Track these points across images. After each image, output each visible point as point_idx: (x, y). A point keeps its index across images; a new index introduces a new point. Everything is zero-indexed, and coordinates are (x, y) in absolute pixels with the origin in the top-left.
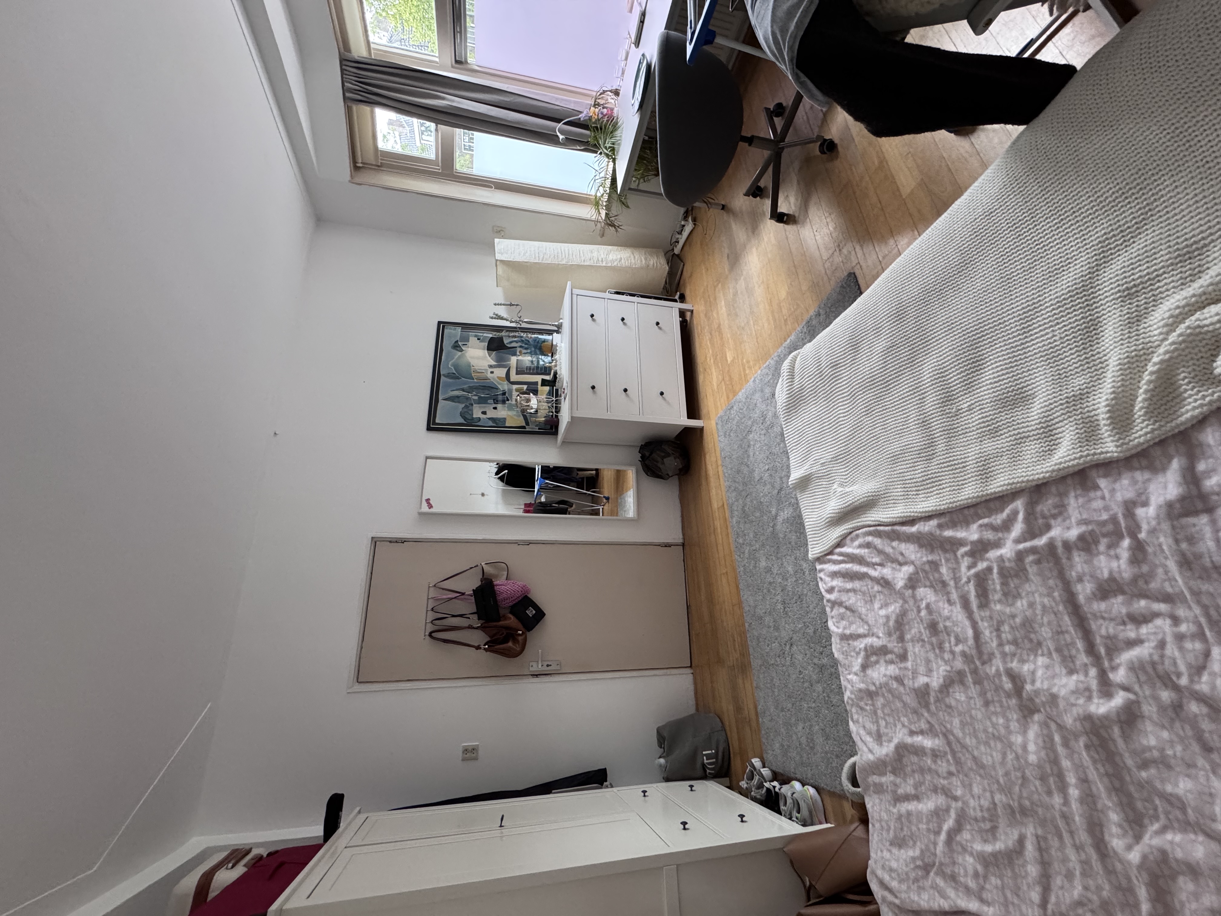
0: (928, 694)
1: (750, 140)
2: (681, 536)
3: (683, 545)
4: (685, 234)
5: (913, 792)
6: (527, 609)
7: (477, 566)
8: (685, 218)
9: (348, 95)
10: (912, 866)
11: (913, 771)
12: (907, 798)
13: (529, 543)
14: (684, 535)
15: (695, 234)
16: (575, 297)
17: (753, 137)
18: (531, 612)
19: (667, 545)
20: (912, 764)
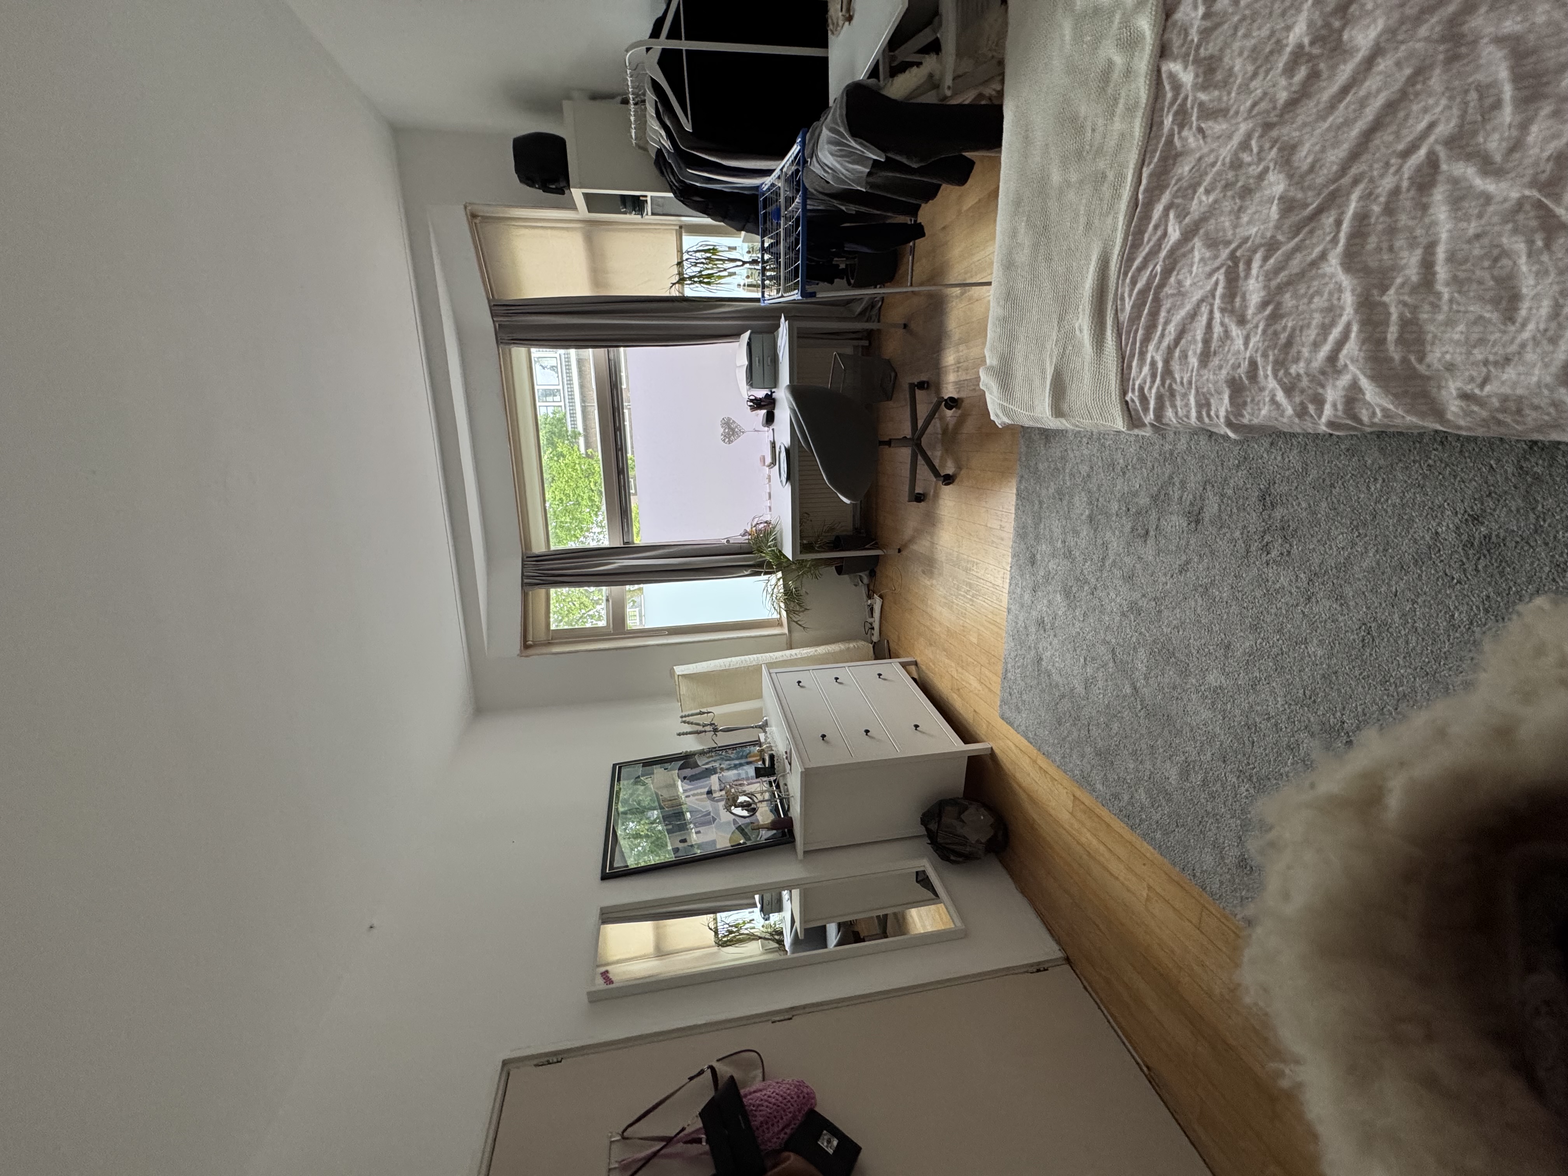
0: (1293, 200)
1: (889, 443)
2: (1056, 947)
3: (1068, 960)
4: (877, 614)
5: (1419, 252)
6: (818, 1136)
7: (702, 1072)
8: (870, 597)
9: (526, 581)
10: (1545, 258)
11: (1391, 249)
12: (1427, 265)
13: (790, 1014)
14: (1058, 942)
15: (886, 608)
16: (774, 675)
17: (890, 440)
18: (829, 1144)
19: (1040, 968)
20: (1379, 250)
